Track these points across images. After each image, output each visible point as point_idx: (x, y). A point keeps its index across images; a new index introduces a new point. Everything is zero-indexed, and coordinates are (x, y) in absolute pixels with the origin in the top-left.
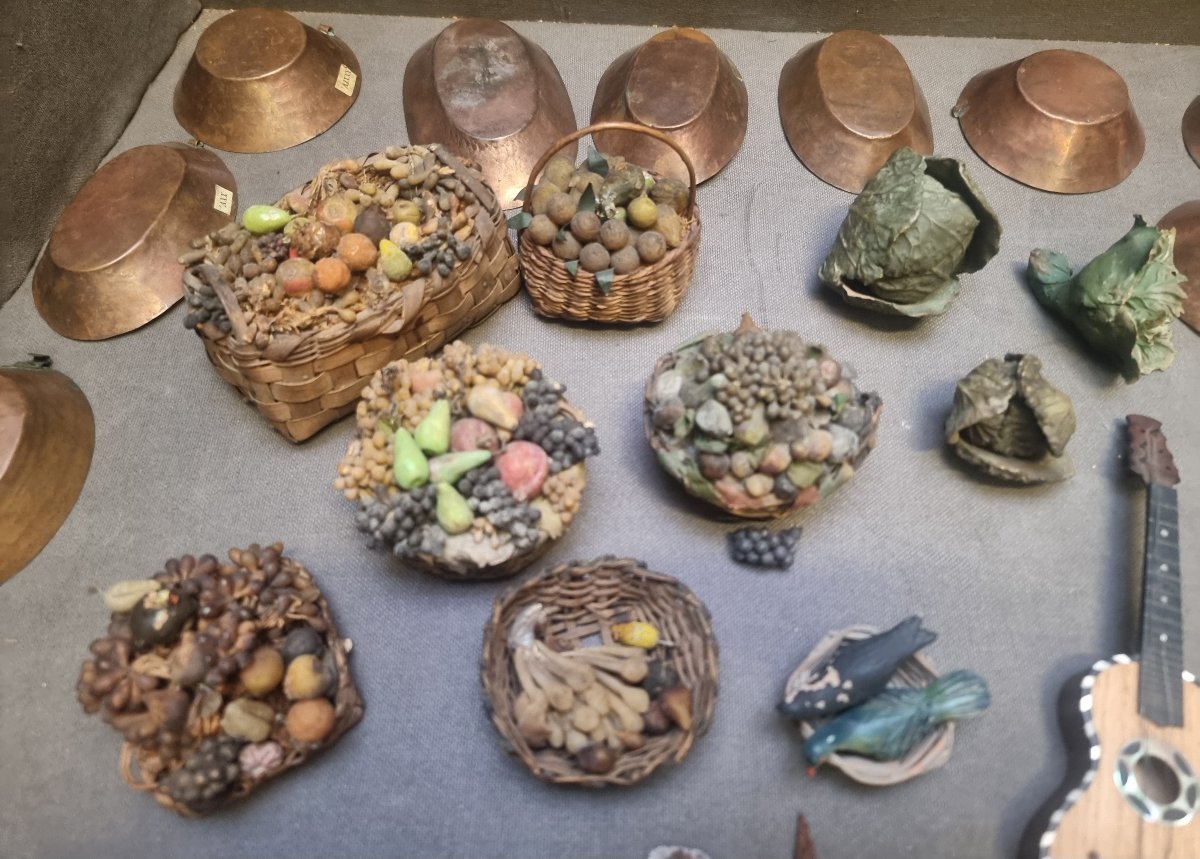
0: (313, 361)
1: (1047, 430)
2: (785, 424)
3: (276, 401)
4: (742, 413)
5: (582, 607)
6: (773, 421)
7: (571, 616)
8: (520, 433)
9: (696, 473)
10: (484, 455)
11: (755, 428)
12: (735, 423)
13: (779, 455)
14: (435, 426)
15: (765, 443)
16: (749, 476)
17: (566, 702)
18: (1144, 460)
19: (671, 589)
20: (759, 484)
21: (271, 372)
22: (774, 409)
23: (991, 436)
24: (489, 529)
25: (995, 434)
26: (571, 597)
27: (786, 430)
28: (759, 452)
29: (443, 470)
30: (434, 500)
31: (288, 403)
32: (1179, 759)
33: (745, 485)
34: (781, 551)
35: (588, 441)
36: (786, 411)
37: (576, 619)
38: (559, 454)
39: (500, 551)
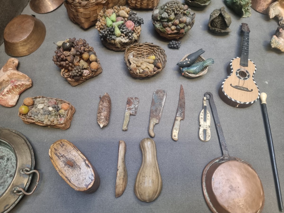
0: (89, 8)
1: (226, 20)
2: (178, 15)
3: (82, 18)
4: (170, 13)
5: (141, 54)
6: (176, 14)
7: (139, 56)
8: (129, 19)
9: (162, 27)
10: (123, 22)
11: (172, 16)
12: (169, 15)
13: (177, 21)
14: (114, 17)
15: (174, 19)
16: (171, 26)
17: (139, 64)
18: (244, 29)
19: (157, 48)
20: (173, 27)
21: (81, 10)
22: (176, 12)
23: (216, 24)
24: (124, 35)
25: (217, 23)
26: (139, 51)
27: (178, 16)
28: (173, 21)
29: (116, 24)
30: (114, 29)
31: (84, 18)
32: (247, 71)
33: (171, 28)
34: (178, 44)
35: (141, 20)
36: (178, 12)
37: (140, 57)
38: (136, 23)
39: (126, 40)
